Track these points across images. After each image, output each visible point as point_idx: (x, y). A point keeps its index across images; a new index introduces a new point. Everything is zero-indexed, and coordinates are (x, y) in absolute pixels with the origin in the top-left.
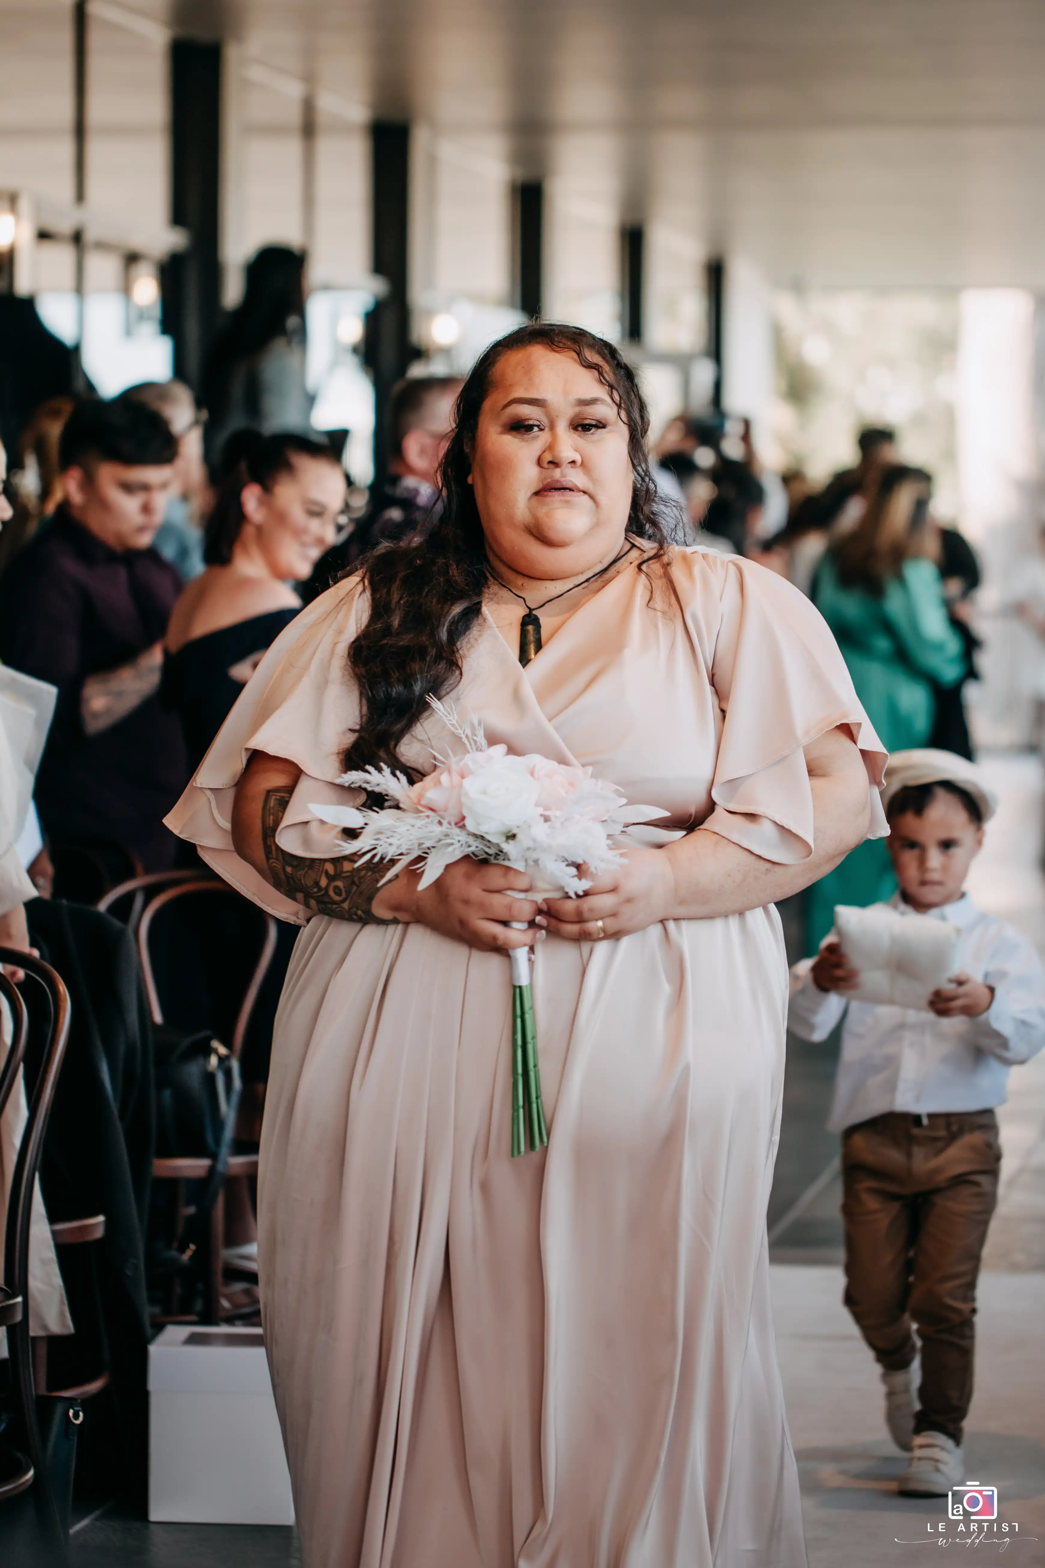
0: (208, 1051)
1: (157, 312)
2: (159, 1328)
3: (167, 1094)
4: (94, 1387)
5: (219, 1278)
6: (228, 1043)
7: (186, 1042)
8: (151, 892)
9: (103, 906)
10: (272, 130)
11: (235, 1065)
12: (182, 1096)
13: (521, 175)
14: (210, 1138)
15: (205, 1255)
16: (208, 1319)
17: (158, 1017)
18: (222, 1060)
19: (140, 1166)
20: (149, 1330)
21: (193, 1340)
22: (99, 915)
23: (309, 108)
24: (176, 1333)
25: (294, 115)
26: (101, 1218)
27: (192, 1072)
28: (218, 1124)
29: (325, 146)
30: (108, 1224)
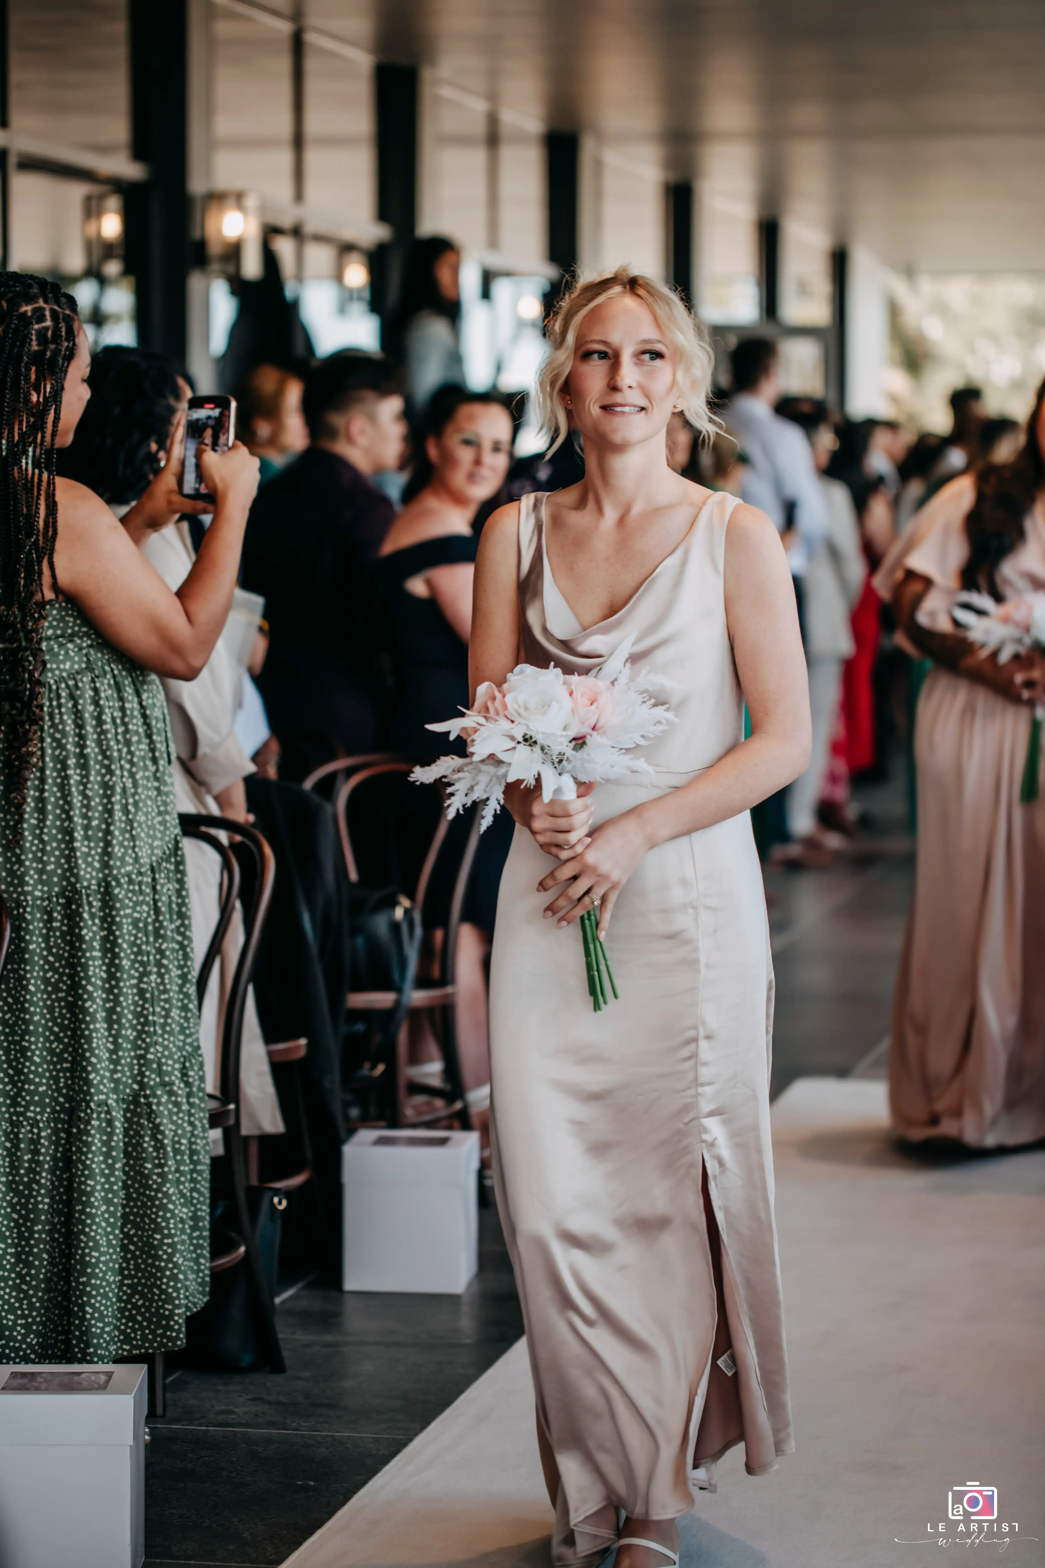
0: (394, 904)
1: (367, 295)
2: (351, 1131)
3: (360, 941)
4: (297, 1180)
5: (402, 1092)
6: (412, 897)
7: (377, 895)
8: (350, 772)
9: (308, 784)
10: (461, 141)
11: (417, 916)
12: (373, 943)
13: (673, 177)
14: (396, 976)
15: (392, 1072)
16: (395, 1123)
17: (353, 875)
18: (407, 912)
19: (336, 999)
20: (343, 1134)
21: (382, 1141)
22: (302, 794)
23: (493, 121)
24: (366, 1135)
25: (479, 128)
26: (303, 1041)
27: (380, 924)
28: (403, 963)
29: (508, 154)
30: (309, 1046)
